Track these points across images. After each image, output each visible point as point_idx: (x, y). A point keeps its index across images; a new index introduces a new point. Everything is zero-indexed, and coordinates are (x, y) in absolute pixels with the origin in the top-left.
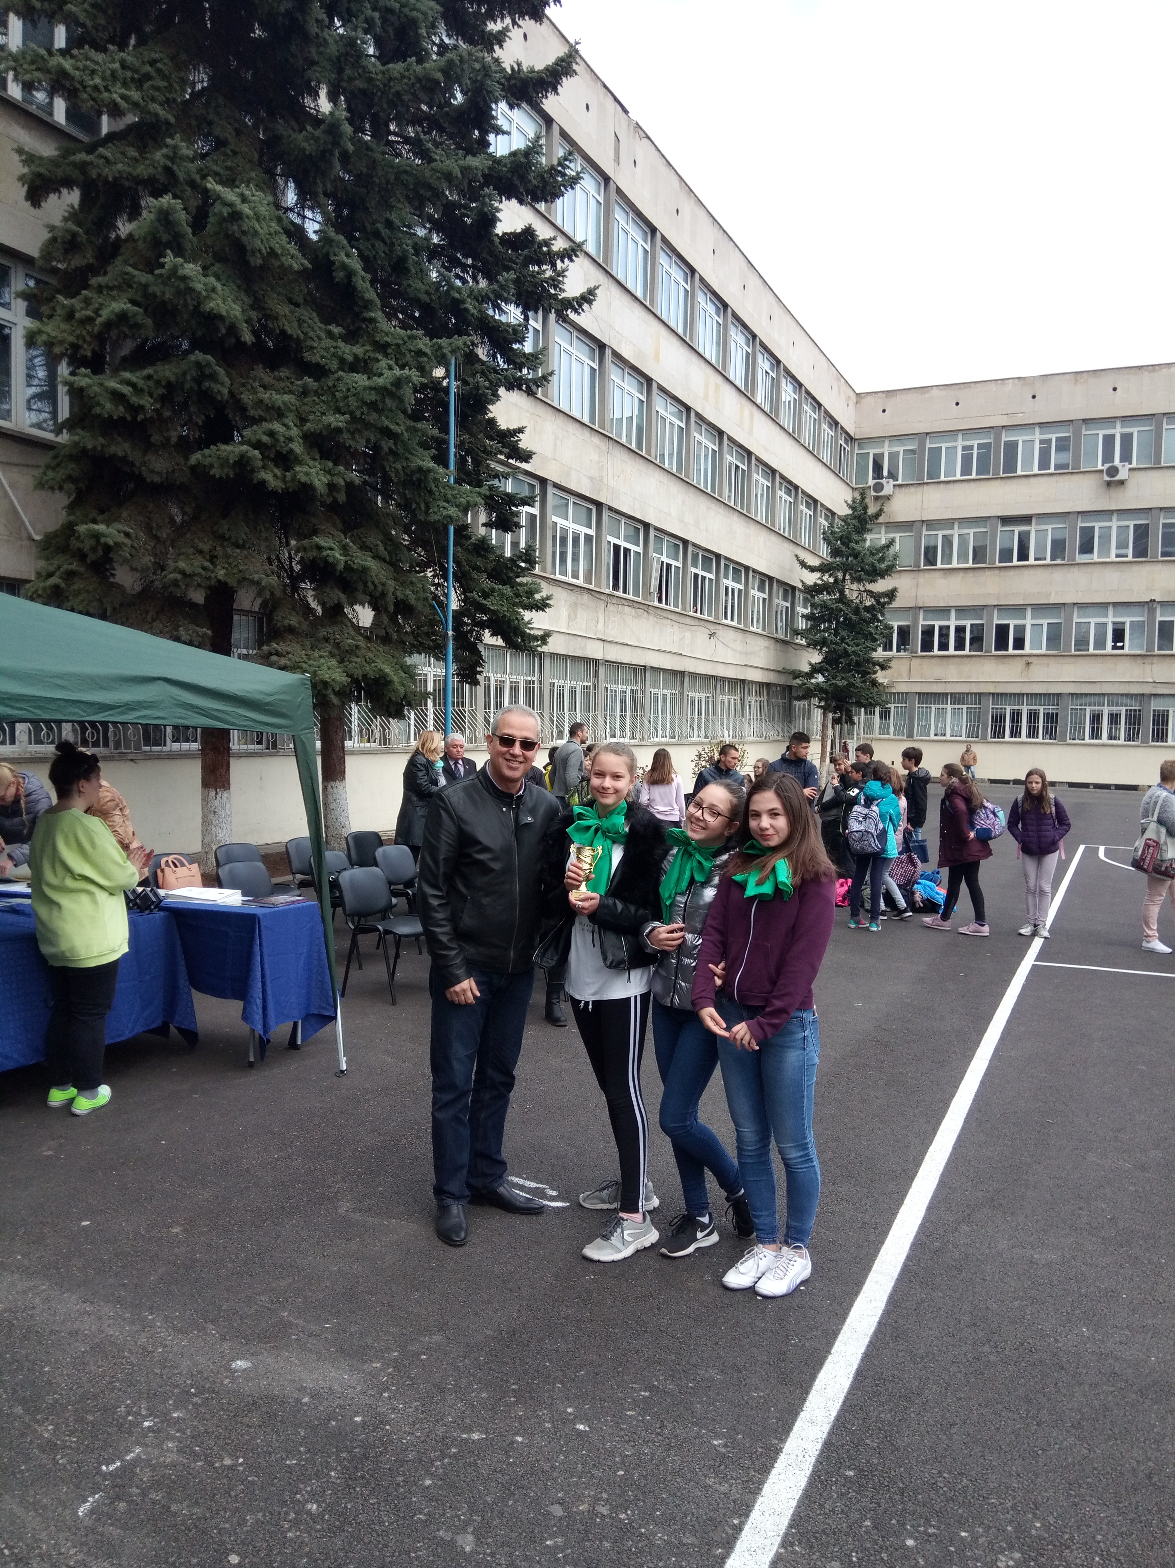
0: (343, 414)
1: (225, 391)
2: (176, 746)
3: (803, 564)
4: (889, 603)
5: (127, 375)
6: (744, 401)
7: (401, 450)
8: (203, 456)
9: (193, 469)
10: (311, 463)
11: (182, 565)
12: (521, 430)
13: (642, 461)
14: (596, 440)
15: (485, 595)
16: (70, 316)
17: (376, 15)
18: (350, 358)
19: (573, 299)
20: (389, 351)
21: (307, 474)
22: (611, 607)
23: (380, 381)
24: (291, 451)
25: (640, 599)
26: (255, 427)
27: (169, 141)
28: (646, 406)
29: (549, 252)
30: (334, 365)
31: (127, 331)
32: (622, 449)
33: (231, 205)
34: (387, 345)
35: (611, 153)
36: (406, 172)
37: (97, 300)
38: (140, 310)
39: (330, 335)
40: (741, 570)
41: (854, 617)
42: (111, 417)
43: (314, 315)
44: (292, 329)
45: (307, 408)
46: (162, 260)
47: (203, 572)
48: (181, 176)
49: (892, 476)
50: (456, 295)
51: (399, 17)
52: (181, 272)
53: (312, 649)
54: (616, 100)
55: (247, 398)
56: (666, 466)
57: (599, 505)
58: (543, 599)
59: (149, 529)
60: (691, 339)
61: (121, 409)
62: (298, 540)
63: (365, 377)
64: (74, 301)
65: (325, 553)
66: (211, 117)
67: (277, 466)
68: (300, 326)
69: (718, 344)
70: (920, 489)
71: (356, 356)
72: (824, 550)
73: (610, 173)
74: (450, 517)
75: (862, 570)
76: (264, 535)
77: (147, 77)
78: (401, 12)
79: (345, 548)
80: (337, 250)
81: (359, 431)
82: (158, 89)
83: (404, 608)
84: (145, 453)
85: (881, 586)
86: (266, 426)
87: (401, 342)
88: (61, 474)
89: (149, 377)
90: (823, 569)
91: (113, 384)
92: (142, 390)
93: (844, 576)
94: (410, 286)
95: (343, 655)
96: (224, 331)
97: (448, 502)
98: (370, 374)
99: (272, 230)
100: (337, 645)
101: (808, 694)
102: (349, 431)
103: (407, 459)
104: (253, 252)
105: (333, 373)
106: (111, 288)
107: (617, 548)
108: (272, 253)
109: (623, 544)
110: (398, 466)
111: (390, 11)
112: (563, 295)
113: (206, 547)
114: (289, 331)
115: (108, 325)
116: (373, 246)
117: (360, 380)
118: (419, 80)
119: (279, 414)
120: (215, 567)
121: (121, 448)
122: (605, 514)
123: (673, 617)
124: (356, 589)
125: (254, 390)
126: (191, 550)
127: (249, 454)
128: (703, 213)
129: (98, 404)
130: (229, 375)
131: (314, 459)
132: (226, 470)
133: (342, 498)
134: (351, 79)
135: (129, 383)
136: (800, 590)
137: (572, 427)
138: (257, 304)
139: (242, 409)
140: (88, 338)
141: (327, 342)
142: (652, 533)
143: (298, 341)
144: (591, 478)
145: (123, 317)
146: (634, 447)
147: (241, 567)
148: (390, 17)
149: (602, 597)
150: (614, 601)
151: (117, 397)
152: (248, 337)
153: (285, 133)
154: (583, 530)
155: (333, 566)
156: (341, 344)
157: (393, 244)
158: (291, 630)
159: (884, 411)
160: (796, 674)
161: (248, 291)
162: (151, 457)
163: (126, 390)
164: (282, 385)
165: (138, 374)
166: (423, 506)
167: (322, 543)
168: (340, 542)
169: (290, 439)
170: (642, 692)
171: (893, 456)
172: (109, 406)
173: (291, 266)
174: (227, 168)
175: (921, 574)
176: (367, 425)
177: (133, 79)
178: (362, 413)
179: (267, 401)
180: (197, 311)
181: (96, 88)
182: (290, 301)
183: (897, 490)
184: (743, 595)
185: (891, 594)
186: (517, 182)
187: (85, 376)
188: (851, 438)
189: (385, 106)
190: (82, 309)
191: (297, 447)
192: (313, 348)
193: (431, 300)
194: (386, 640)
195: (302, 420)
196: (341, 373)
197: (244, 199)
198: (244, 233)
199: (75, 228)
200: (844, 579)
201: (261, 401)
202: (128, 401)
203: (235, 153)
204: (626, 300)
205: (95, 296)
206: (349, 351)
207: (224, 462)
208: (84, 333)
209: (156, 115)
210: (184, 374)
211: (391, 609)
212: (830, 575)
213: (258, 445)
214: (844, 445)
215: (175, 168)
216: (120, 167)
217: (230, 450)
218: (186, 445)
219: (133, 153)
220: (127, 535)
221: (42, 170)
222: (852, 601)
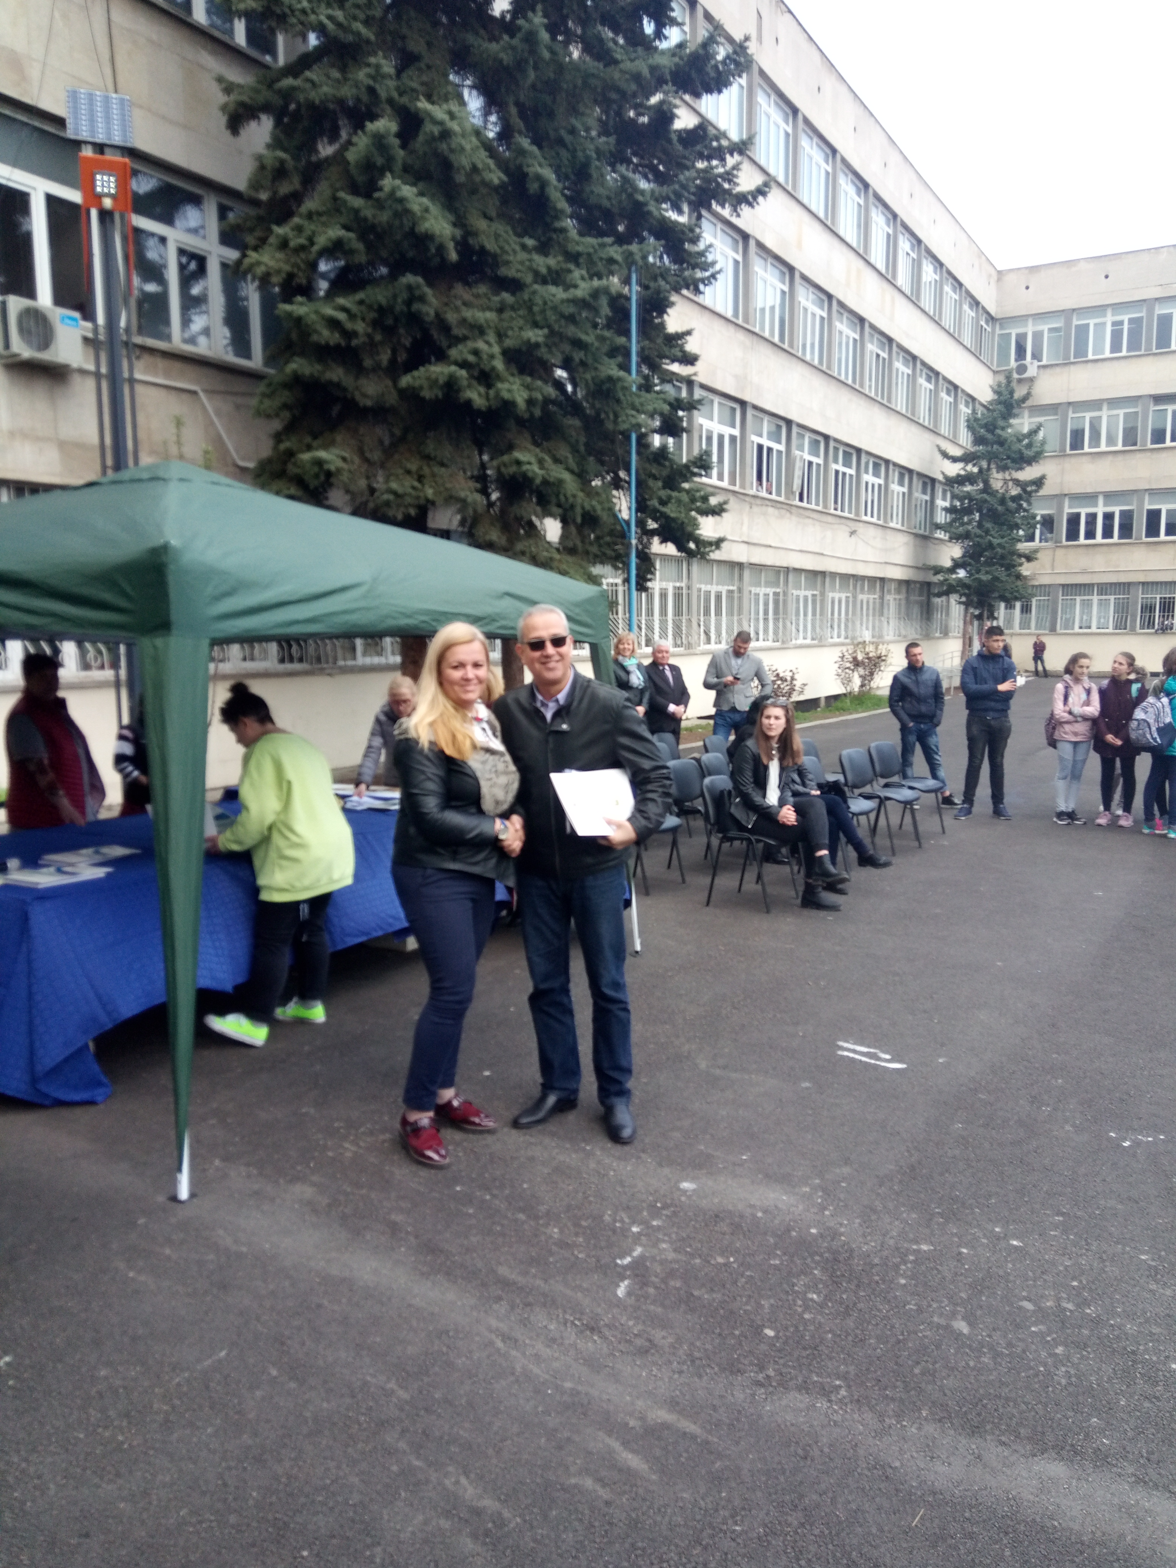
0: (541, 328)
1: (432, 312)
2: (369, 660)
3: (945, 455)
4: (1036, 491)
5: (341, 301)
6: (886, 285)
7: (590, 361)
8: (413, 378)
9: (404, 392)
10: (512, 379)
11: (394, 485)
12: (689, 333)
13: (784, 355)
14: (741, 336)
15: (663, 503)
16: (284, 244)
18: (544, 271)
19: (749, 193)
20: (581, 261)
21: (509, 391)
22: (756, 509)
23: (576, 293)
24: (493, 369)
25: (782, 499)
26: (460, 347)
27: (371, 60)
28: (789, 297)
29: (719, 146)
32: (765, 344)
33: (441, 123)
34: (579, 255)
35: (754, 32)
37: (310, 226)
38: (353, 236)
39: (524, 247)
40: (881, 464)
41: (999, 508)
42: (326, 344)
43: (508, 228)
44: (490, 246)
46: (380, 183)
47: (413, 492)
48: (383, 94)
49: (1037, 356)
50: (639, 198)
52: (399, 194)
55: (451, 317)
56: (808, 358)
57: (743, 403)
58: (718, 505)
59: (361, 452)
60: (833, 222)
61: (337, 335)
63: (560, 289)
64: (285, 229)
65: (524, 468)
66: (405, 31)
67: (480, 383)
68: (496, 241)
69: (859, 226)
70: (1066, 369)
71: (549, 268)
72: (965, 438)
75: (1008, 457)
76: (466, 453)
79: (541, 462)
80: (529, 161)
81: (555, 344)
83: (590, 519)
84: (357, 378)
85: (1028, 474)
86: (470, 344)
87: (591, 250)
88: (277, 402)
89: (361, 302)
90: (966, 458)
91: (329, 311)
92: (355, 315)
93: (989, 465)
94: (592, 192)
96: (433, 251)
97: (638, 411)
98: (567, 287)
99: (473, 145)
101: (949, 589)
102: (547, 345)
103: (598, 369)
104: (460, 170)
105: (529, 287)
106: (319, 214)
107: (760, 447)
108: (475, 169)
109: (766, 443)
110: (588, 376)
112: (738, 189)
113: (413, 466)
114: (487, 247)
115: (321, 252)
116: (558, 154)
117: (557, 293)
119: (480, 330)
120: (423, 485)
121: (336, 374)
122: (750, 412)
123: (815, 515)
124: (549, 503)
125: (457, 310)
126: (400, 471)
127: (456, 374)
128: (844, 88)
129: (316, 331)
130: (435, 295)
131: (513, 375)
132: (435, 391)
133: (539, 412)
135: (344, 309)
136: (940, 482)
137: (720, 323)
138: (459, 222)
139: (445, 327)
140: (302, 266)
141: (522, 256)
142: (795, 430)
143: (495, 256)
144: (735, 376)
145: (336, 243)
146: (776, 340)
147: (448, 485)
149: (747, 499)
150: (759, 502)
151: (333, 323)
152: (452, 254)
153: (476, 44)
154: (727, 431)
155: (534, 480)
156: (535, 256)
157: (575, 150)
159: (1027, 288)
160: (938, 570)
161: (451, 209)
162: (363, 382)
163: (341, 316)
164: (482, 302)
165: (351, 298)
166: (611, 416)
167: (524, 459)
168: (536, 455)
169: (492, 357)
170: (785, 594)
171: (1037, 336)
172: (326, 333)
173: (491, 180)
175: (1067, 459)
176: (563, 338)
178: (560, 327)
179: (470, 320)
180: (412, 233)
182: (486, 216)
183: (1042, 370)
184: (884, 490)
185: (1039, 482)
186: (694, 74)
187: (301, 304)
188: (992, 318)
190: (295, 237)
191: (499, 364)
192: (508, 262)
193: (612, 205)
194: (574, 552)
195: (501, 336)
196: (535, 286)
197: (452, 116)
198: (452, 151)
199: (281, 154)
200: (989, 469)
201: (464, 320)
202: (343, 328)
203: (429, 67)
205: (307, 223)
206: (542, 263)
207: (433, 383)
208: (299, 261)
209: (359, 34)
210: (395, 296)
211: (579, 520)
212: (974, 465)
213: (464, 365)
214: (985, 326)
215: (377, 87)
216: (325, 89)
217: (439, 371)
218: (394, 370)
219: (336, 74)
220: (344, 459)
221: (245, 98)
222: (997, 491)
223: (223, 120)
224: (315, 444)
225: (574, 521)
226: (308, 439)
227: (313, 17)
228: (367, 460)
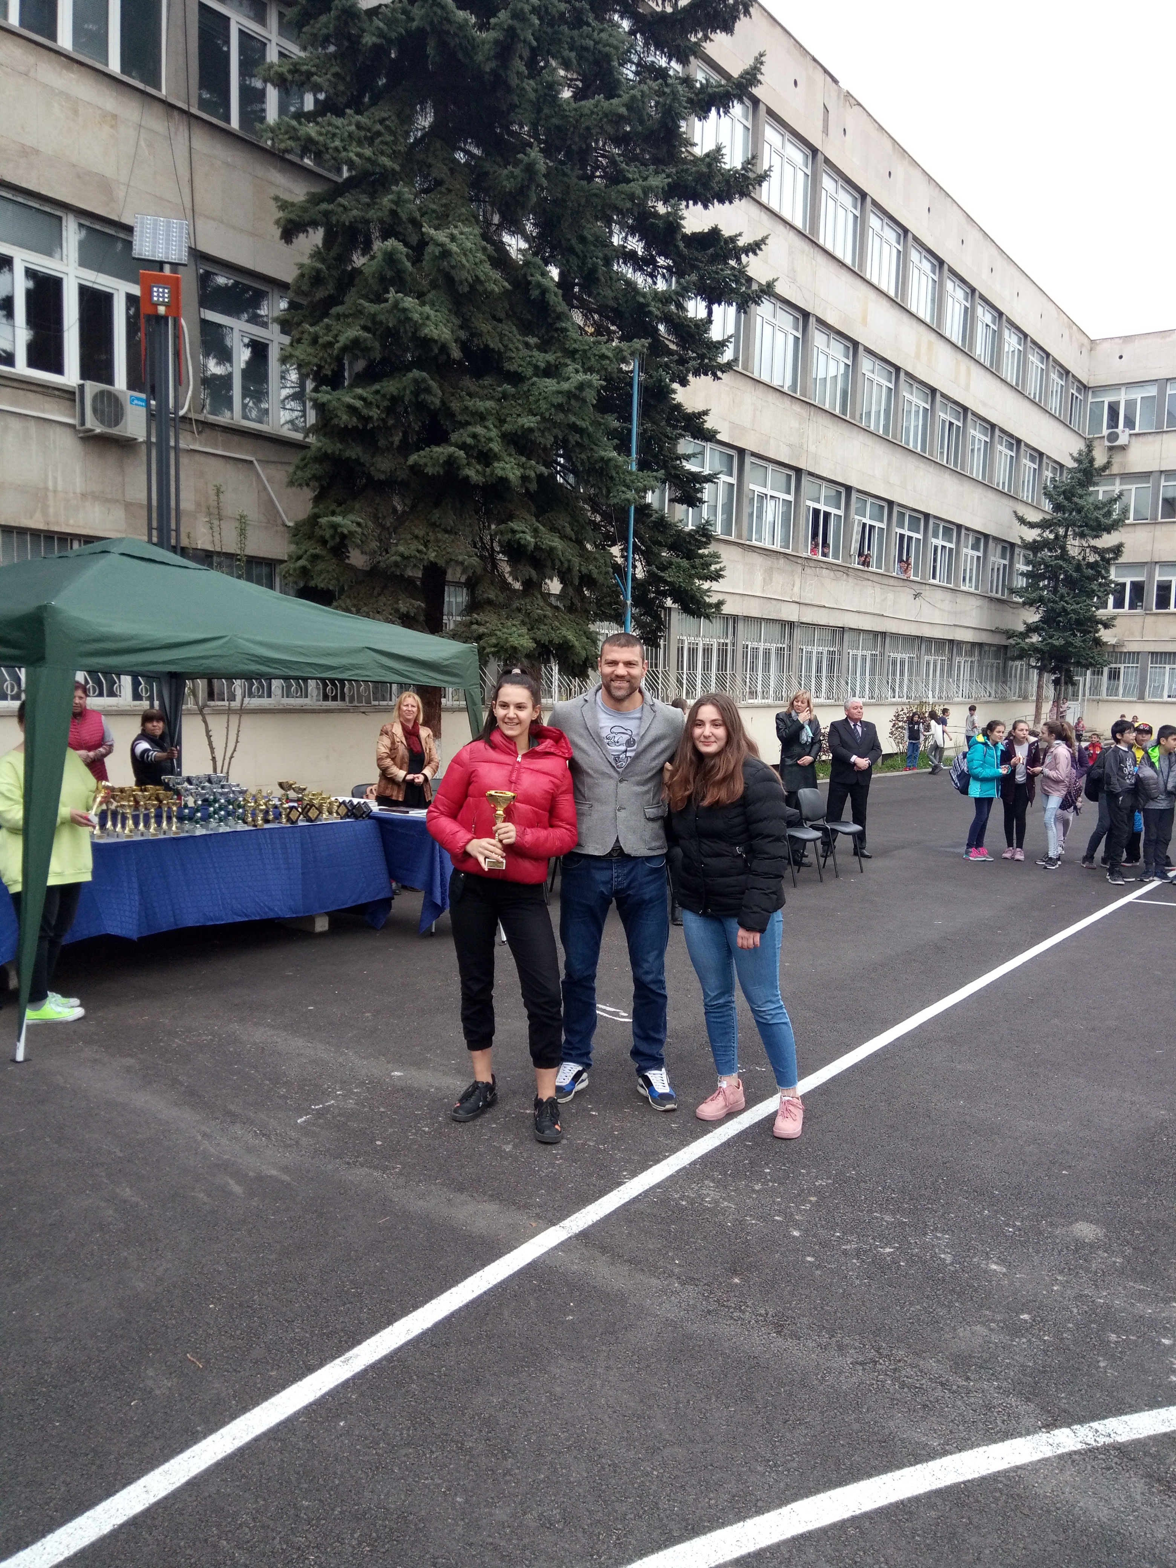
0: (535, 415)
1: (437, 402)
3: (1022, 521)
4: (1115, 559)
5: (359, 391)
6: (960, 357)
7: (586, 441)
8: (420, 456)
9: (412, 468)
10: (507, 459)
11: (401, 549)
12: (705, 413)
13: (845, 425)
14: (797, 408)
15: (664, 568)
16: (314, 341)
17: (573, 54)
18: (543, 365)
20: (577, 356)
21: (503, 469)
22: (808, 571)
23: (565, 386)
24: (491, 449)
25: (839, 562)
26: (461, 431)
27: (394, 188)
28: (852, 369)
29: (735, 248)
30: (529, 371)
31: (359, 354)
32: (824, 415)
33: (442, 245)
34: (575, 351)
35: (820, 125)
36: (595, 195)
37: (336, 326)
38: (370, 335)
39: (527, 345)
40: (954, 529)
41: (1075, 574)
42: (346, 426)
43: (514, 328)
44: (494, 343)
45: (505, 411)
46: (386, 296)
47: (418, 555)
48: (404, 217)
49: (1130, 423)
50: (642, 300)
51: (594, 53)
52: (401, 306)
53: (507, 618)
54: (826, 71)
55: (455, 406)
56: (872, 428)
57: (798, 471)
58: (717, 571)
59: (376, 518)
60: (902, 300)
61: (355, 419)
62: (498, 525)
63: (555, 381)
64: (317, 328)
65: (518, 536)
66: (431, 160)
67: (479, 463)
68: (501, 340)
69: (933, 300)
70: (1159, 437)
71: (548, 363)
72: (1048, 506)
73: (818, 144)
74: (628, 500)
75: (1086, 525)
76: (468, 522)
77: (379, 134)
78: (595, 48)
79: (536, 531)
80: (533, 270)
81: (549, 429)
82: (386, 143)
83: (588, 580)
84: (373, 456)
85: (1107, 541)
86: (471, 429)
87: (587, 347)
88: (308, 474)
89: (377, 392)
90: (1044, 525)
91: (348, 399)
92: (371, 403)
93: (1066, 531)
94: (599, 294)
95: (532, 624)
96: (436, 351)
97: (630, 487)
98: (559, 378)
99: (477, 260)
100: (528, 615)
101: (1022, 654)
102: (539, 429)
103: (592, 449)
104: (461, 282)
105: (529, 379)
106: (347, 317)
107: (816, 512)
108: (477, 281)
109: (823, 508)
110: (584, 456)
111: (585, 49)
113: (420, 533)
114: (492, 346)
115: (345, 349)
117: (550, 385)
118: (606, 115)
119: (482, 418)
120: (428, 549)
121: (354, 452)
122: (805, 479)
123: (875, 578)
124: (545, 566)
125: (461, 399)
126: (410, 536)
127: (456, 454)
128: (917, 173)
129: (336, 416)
130: (441, 387)
131: (510, 455)
132: (437, 469)
133: (533, 487)
134: (548, 117)
135: (361, 398)
136: (1019, 546)
137: (772, 397)
138: (465, 325)
139: (451, 415)
140: (329, 360)
141: (525, 352)
142: (855, 495)
143: (499, 353)
144: (790, 445)
145: (356, 342)
146: (837, 412)
147: (449, 550)
148: (586, 54)
149: (800, 561)
150: (812, 564)
151: (352, 410)
152: (456, 353)
153: (491, 170)
154: (781, 496)
155: (525, 546)
156: (536, 353)
157: (585, 257)
158: (490, 602)
159: (1121, 357)
160: (1010, 634)
161: (457, 314)
162: (378, 459)
163: (358, 404)
164: (485, 392)
165: (367, 389)
166: (605, 491)
167: (516, 528)
168: (532, 525)
169: (490, 440)
170: (840, 653)
171: (1131, 404)
172: (345, 417)
173: (493, 290)
174: (442, 206)
175: (1158, 527)
176: (555, 424)
177: (365, 137)
178: (551, 414)
179: (472, 408)
180: (415, 337)
181: (336, 149)
182: (494, 318)
183: (1134, 438)
184: (953, 555)
185: (1117, 550)
186: (700, 190)
187: (327, 392)
188: (1085, 387)
189: (577, 139)
190: (325, 335)
191: (495, 446)
192: (511, 358)
193: (619, 304)
194: (571, 609)
195: (501, 422)
196: (535, 379)
197: (453, 238)
198: (453, 267)
199: (319, 265)
200: (1066, 536)
201: (467, 408)
202: (360, 414)
203: (449, 191)
204: (832, 267)
205: (334, 323)
206: (542, 359)
207: (436, 462)
208: (326, 355)
209: (384, 166)
210: (404, 389)
211: (576, 582)
212: (1051, 532)
213: (463, 446)
214: (1076, 394)
215: (399, 210)
216: (355, 212)
217: (441, 451)
218: (406, 448)
219: (365, 199)
220: (359, 524)
221: (293, 216)
222: (1073, 558)
223: (278, 232)
224: (338, 510)
225: (572, 583)
226: (333, 506)
227: (344, 154)
228: (383, 527)
